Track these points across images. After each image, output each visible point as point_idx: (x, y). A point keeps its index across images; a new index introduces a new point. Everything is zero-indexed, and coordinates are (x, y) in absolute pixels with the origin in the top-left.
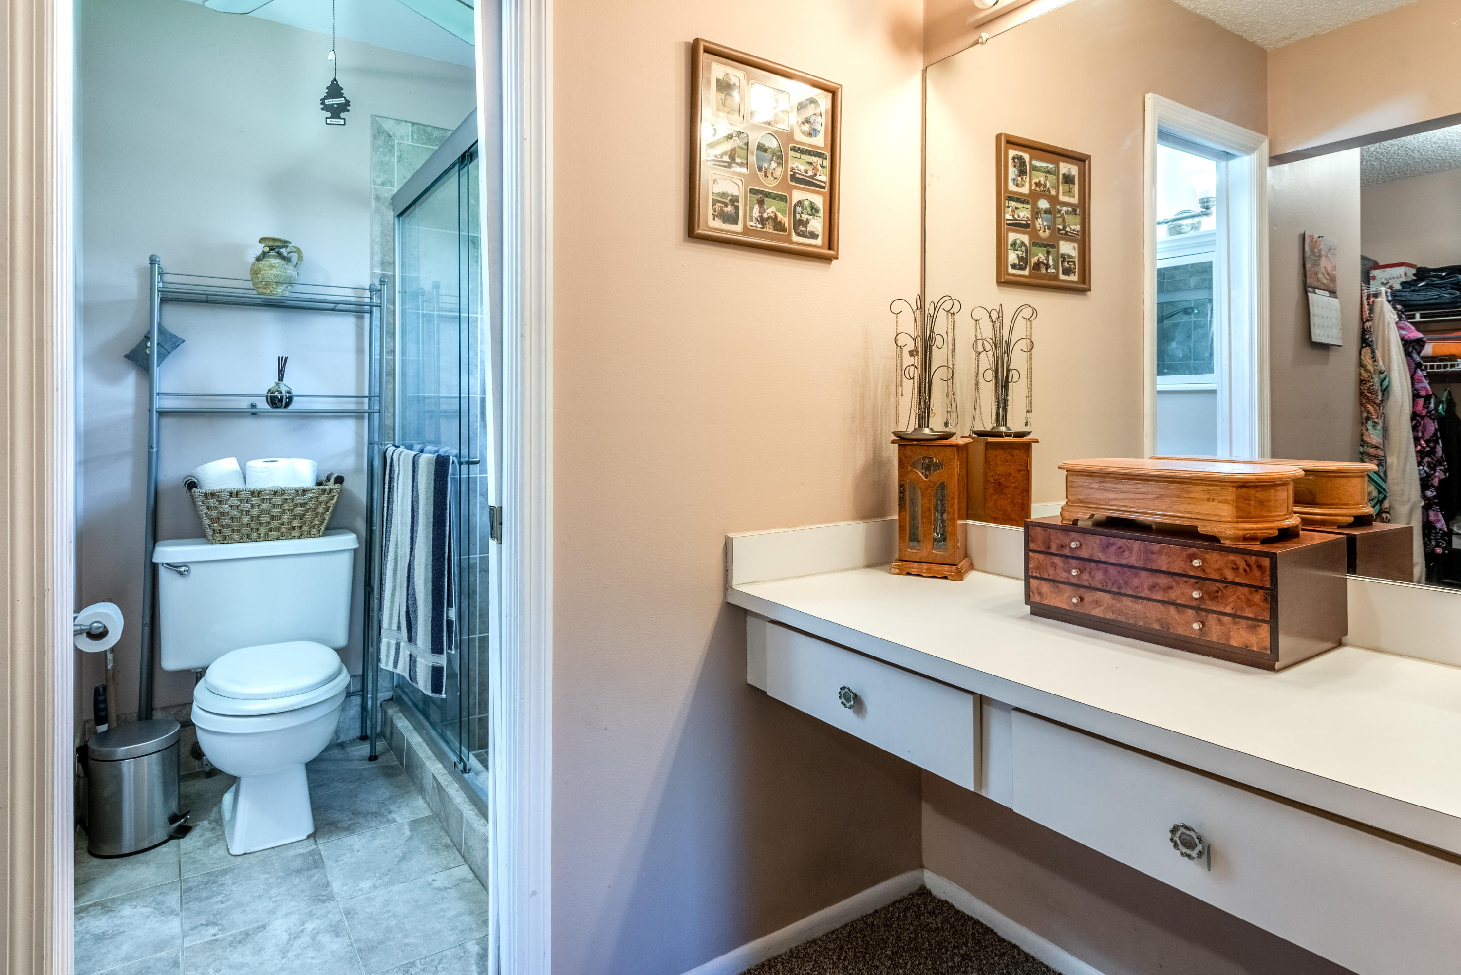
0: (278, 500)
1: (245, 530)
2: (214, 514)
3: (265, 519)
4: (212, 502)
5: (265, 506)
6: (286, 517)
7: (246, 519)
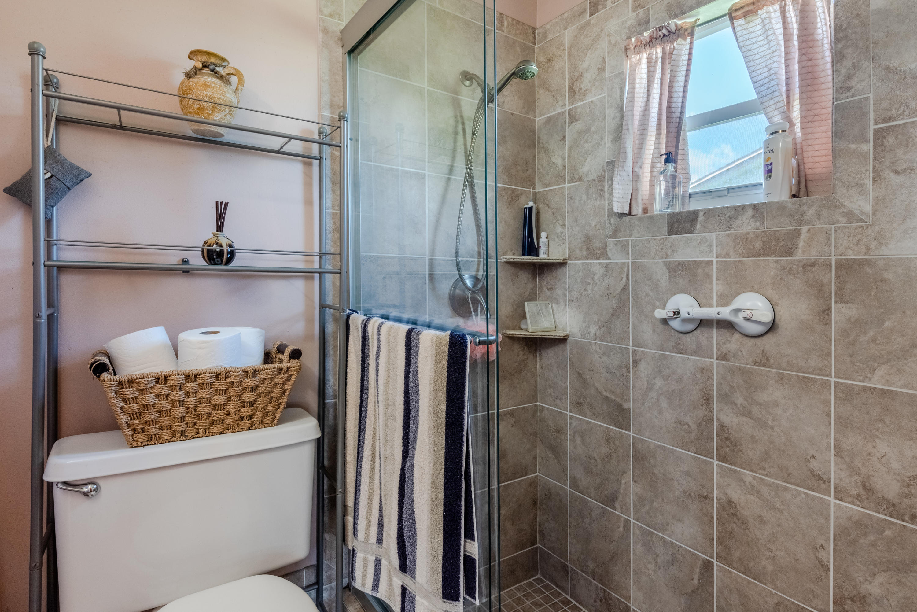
0: (222, 384)
1: (177, 427)
2: (133, 407)
3: (204, 409)
4: (130, 392)
5: (204, 393)
6: (232, 406)
7: (179, 412)
